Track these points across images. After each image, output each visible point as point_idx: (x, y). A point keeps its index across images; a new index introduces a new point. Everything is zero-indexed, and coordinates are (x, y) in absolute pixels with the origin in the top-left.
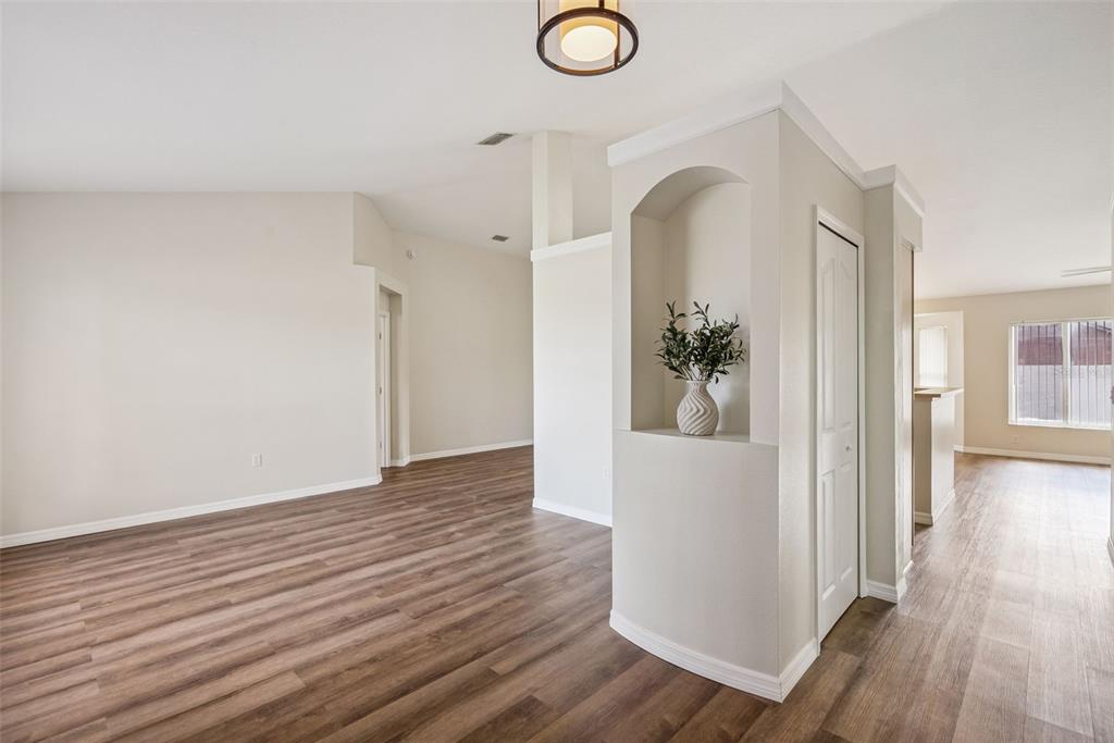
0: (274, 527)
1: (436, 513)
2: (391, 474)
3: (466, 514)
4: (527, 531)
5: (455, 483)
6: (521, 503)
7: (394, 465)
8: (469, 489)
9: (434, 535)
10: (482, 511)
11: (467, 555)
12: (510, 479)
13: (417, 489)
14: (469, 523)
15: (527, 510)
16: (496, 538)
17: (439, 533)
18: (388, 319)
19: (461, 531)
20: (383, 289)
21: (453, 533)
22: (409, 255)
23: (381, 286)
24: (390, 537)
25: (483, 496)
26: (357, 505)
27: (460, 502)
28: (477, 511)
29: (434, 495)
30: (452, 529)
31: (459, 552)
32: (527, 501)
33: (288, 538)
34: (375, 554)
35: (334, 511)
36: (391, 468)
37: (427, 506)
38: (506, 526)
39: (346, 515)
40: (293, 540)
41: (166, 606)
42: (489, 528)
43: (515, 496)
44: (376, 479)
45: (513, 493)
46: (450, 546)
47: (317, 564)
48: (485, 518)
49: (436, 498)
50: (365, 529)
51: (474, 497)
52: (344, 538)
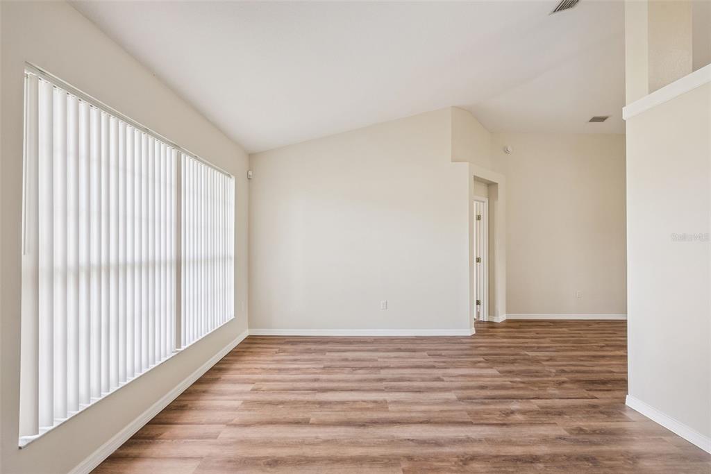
0: (380, 357)
1: (506, 381)
2: (486, 328)
3: (537, 392)
4: (608, 443)
5: (539, 349)
6: (609, 395)
7: (490, 320)
8: (551, 359)
9: (492, 407)
10: (557, 392)
11: (517, 451)
12: (603, 357)
13: (500, 347)
14: (535, 404)
15: (617, 409)
16: (560, 438)
17: (498, 407)
18: (486, 204)
19: (523, 412)
20: (477, 179)
21: (512, 412)
22: (506, 151)
23: (475, 176)
24: (452, 396)
25: (563, 371)
26: (444, 353)
27: (536, 374)
28: (552, 391)
29: (512, 357)
30: (515, 406)
31: (510, 443)
32: (617, 394)
33: (382, 371)
34: (430, 411)
35: (425, 354)
36: (489, 322)
37: (500, 369)
38: (581, 424)
39: (430, 361)
40: (383, 374)
41: (281, 406)
42: (557, 419)
43: (604, 382)
44: (470, 331)
45: (602, 377)
46: (504, 428)
47: (382, 405)
48: (559, 403)
49: (513, 362)
50: (438, 379)
51: (554, 371)
52: (416, 384)
